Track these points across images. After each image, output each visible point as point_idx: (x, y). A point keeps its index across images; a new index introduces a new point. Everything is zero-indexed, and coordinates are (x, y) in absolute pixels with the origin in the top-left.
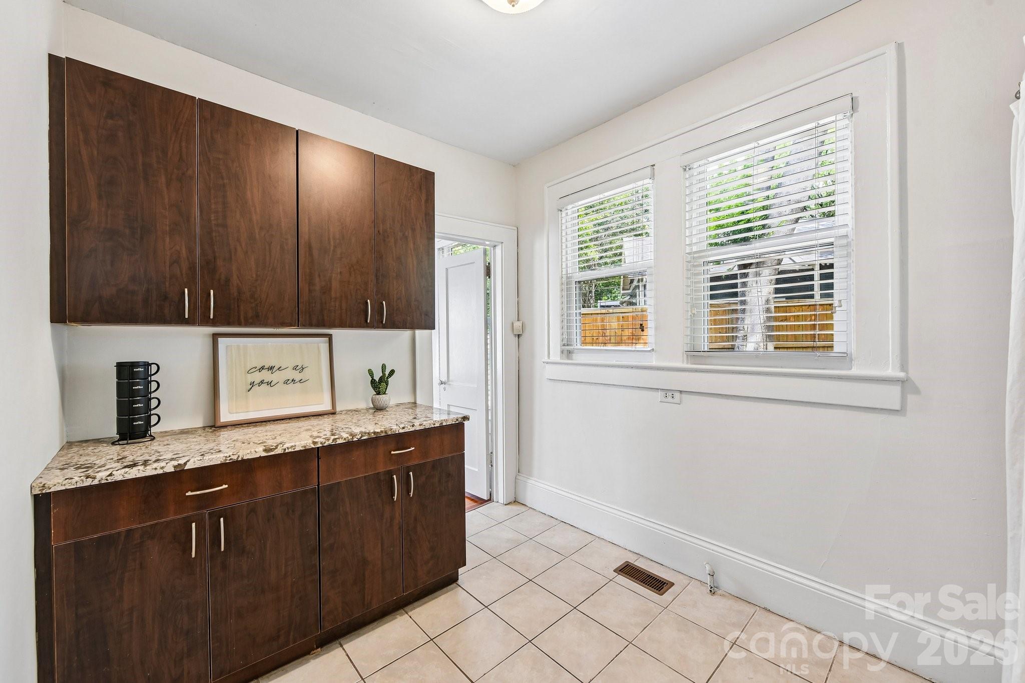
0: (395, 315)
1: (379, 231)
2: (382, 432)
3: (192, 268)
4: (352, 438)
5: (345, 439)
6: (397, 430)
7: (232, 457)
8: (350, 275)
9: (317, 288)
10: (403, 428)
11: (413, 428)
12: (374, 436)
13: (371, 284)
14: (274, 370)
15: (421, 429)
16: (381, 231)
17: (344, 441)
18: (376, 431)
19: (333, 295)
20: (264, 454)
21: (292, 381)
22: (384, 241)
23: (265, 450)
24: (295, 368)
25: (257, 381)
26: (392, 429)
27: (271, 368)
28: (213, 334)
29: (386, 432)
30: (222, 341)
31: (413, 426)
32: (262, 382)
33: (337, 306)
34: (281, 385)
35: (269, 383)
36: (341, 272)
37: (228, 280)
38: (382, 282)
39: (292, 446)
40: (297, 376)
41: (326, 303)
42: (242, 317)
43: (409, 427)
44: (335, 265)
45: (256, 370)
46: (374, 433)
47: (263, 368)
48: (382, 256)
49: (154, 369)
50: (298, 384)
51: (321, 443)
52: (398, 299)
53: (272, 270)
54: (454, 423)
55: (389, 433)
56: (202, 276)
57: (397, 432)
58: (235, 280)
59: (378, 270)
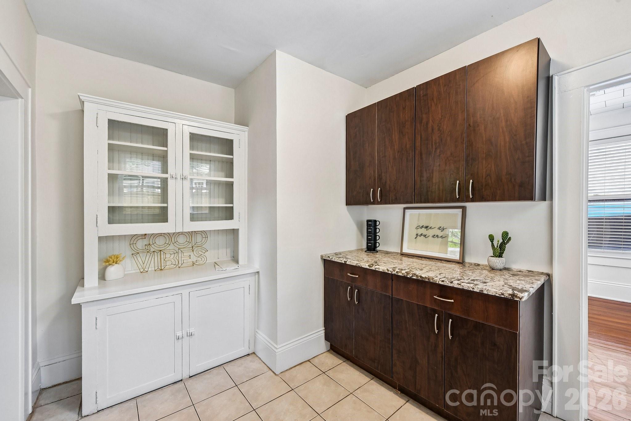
0: (484, 190)
1: (469, 125)
2: (426, 278)
3: (375, 180)
4: (407, 275)
5: (403, 274)
6: (438, 281)
7: (358, 264)
8: (446, 165)
9: (425, 178)
10: (443, 281)
11: (451, 284)
12: (420, 279)
13: (462, 169)
14: (428, 228)
15: (459, 287)
16: (472, 124)
17: (402, 275)
18: (422, 276)
19: (434, 181)
20: (368, 268)
21: (437, 236)
22: (474, 130)
23: (369, 266)
24: (439, 228)
25: (419, 234)
26: (433, 279)
27: (427, 227)
28: (404, 208)
29: (429, 279)
30: (408, 212)
31: (452, 282)
32: (421, 235)
33: (436, 188)
34: (430, 238)
35: (425, 236)
36: (439, 165)
37: (386, 182)
38: (471, 165)
39: (378, 268)
40: (440, 233)
41: (429, 188)
42: (390, 200)
43: (448, 282)
44: (436, 161)
45: (419, 227)
46: (421, 277)
47: (422, 227)
48: (472, 143)
49: (378, 223)
50: (440, 239)
51: (391, 271)
52: (487, 176)
53: (402, 173)
54: (497, 295)
55: (431, 281)
56: (378, 182)
57: (437, 282)
58: (388, 182)
59: (468, 156)
